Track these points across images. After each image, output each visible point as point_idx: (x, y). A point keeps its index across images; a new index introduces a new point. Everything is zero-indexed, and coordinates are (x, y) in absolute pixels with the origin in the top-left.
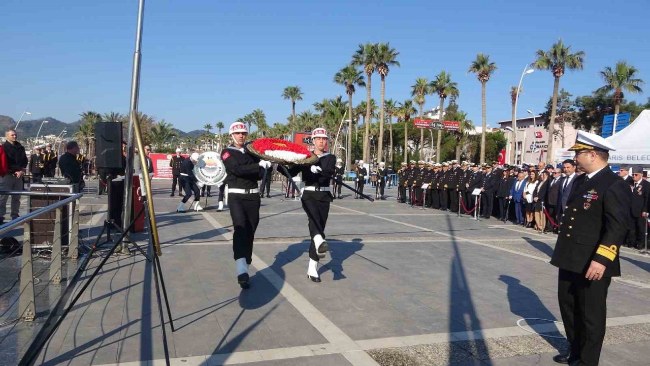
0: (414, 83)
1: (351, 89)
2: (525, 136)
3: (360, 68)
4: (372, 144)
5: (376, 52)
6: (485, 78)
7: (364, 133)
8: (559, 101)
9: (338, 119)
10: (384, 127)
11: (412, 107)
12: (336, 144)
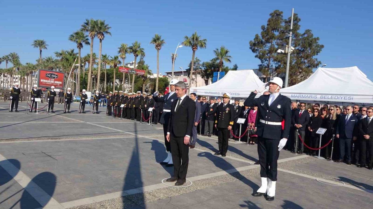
0: (120, 46)
1: (80, 46)
3: (86, 34)
4: (94, 80)
5: (97, 25)
6: (159, 48)
7: (88, 73)
8: (195, 63)
10: (101, 70)
11: (119, 60)
12: (70, 79)
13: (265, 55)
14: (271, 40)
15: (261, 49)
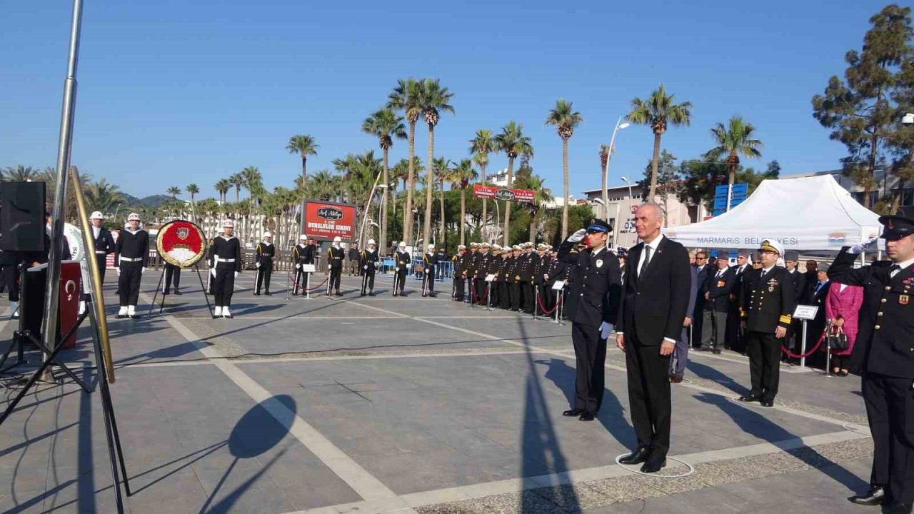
0: (474, 137)
1: (387, 142)
2: (618, 211)
3: (399, 113)
4: (416, 219)
5: (422, 92)
6: (567, 132)
7: (405, 204)
8: (660, 166)
9: (368, 183)
10: (432, 196)
11: (472, 168)
12: (366, 219)
13: (859, 131)
14: (877, 89)
15: (849, 116)
